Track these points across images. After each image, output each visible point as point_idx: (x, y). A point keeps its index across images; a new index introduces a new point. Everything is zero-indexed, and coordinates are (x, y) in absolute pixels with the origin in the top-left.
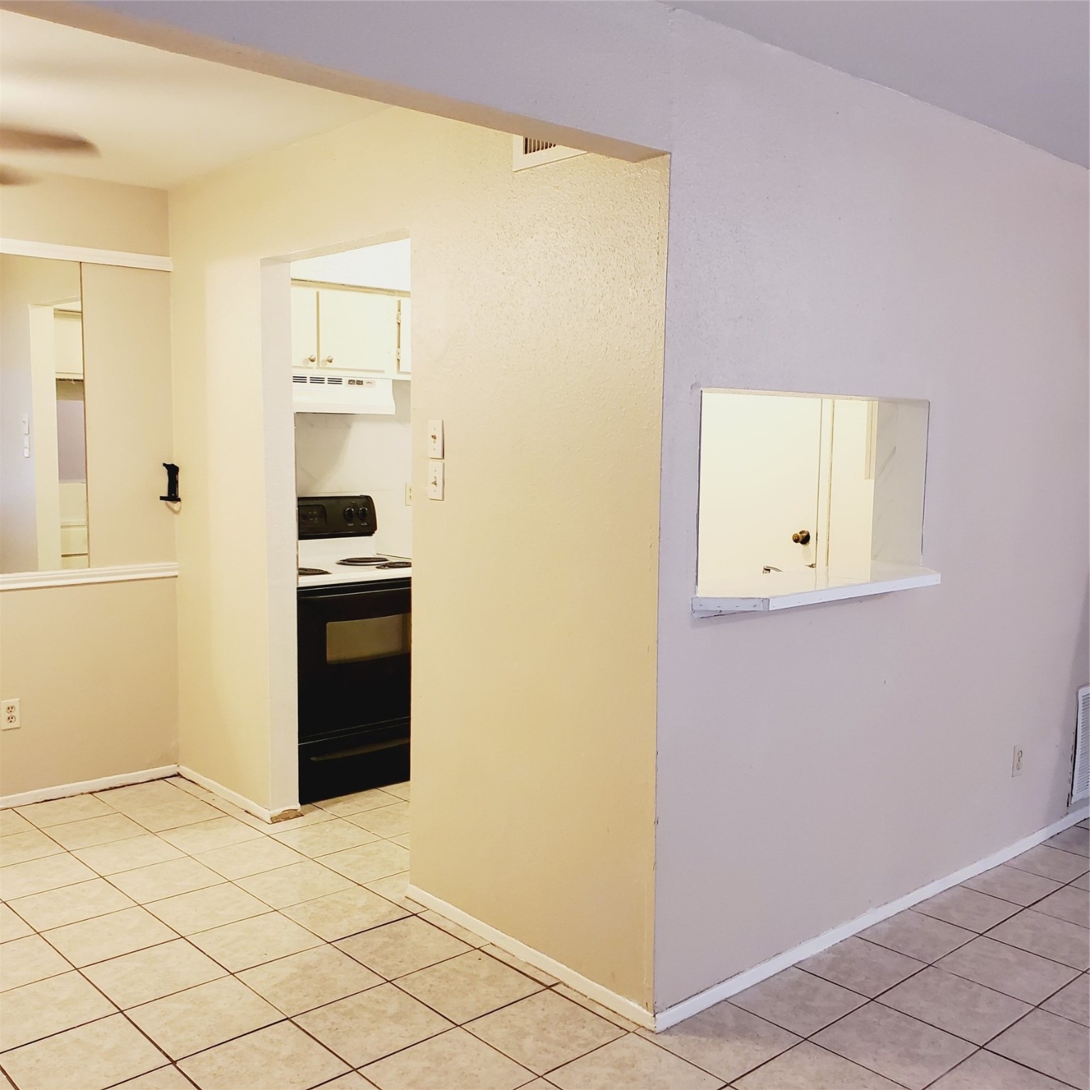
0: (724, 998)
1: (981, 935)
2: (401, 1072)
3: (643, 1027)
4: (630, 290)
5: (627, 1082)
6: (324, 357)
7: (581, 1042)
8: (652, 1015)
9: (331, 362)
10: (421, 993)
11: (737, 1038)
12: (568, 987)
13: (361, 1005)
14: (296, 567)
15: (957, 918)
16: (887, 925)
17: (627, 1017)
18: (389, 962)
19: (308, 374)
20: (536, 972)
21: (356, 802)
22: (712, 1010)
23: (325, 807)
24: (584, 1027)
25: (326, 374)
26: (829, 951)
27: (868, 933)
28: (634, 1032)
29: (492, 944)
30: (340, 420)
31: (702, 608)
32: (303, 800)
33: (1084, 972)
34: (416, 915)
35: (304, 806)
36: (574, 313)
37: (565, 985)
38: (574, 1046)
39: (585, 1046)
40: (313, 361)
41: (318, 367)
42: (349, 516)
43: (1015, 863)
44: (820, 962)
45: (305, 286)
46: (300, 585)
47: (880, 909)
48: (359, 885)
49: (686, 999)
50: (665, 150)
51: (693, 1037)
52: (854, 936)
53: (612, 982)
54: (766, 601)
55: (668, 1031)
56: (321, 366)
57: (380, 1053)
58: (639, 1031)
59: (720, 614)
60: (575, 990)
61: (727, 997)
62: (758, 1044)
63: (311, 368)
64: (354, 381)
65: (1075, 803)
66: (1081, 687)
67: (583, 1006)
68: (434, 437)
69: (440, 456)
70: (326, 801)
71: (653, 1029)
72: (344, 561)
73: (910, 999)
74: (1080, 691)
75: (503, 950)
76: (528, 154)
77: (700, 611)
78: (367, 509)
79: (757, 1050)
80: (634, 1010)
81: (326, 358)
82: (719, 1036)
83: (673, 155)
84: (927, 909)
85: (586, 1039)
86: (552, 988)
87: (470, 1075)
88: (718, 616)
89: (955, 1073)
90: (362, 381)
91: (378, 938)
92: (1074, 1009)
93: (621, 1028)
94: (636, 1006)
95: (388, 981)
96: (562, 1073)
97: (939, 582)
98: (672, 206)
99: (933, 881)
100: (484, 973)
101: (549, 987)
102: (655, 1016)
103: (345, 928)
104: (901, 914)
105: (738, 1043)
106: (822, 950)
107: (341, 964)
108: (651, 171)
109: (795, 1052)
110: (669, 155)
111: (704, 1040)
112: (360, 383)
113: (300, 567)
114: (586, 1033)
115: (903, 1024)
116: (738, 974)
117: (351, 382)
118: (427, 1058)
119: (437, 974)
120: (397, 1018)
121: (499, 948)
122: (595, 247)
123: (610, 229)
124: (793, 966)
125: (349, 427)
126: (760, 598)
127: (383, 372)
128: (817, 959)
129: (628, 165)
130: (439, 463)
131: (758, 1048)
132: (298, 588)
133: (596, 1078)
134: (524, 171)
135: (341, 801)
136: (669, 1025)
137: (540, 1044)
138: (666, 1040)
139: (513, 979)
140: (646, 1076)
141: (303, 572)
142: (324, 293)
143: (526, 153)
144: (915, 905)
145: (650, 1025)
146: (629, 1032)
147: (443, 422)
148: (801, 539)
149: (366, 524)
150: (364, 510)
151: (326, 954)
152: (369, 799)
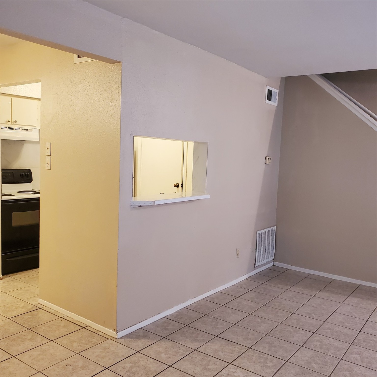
0: (141, 327)
1: (223, 306)
2: (30, 356)
3: (113, 337)
4: (110, 104)
5: (106, 353)
6: (13, 120)
7: (92, 343)
8: (116, 333)
9: (16, 122)
10: (40, 332)
11: (143, 339)
12: (90, 327)
13: (18, 337)
14: (1, 193)
15: (216, 301)
16: (195, 304)
17: (108, 335)
18: (30, 323)
19: (8, 126)
20: (80, 323)
21: (23, 274)
22: (136, 331)
23: (11, 276)
24: (94, 339)
25: (14, 126)
26: (176, 312)
27: (188, 307)
28: (110, 339)
29: (66, 316)
30: (20, 143)
31: (134, 204)
32: (3, 274)
33: (250, 314)
34: (41, 308)
35: (4, 276)
36: (93, 110)
37: (89, 327)
38: (90, 344)
39: (93, 344)
40: (9, 122)
41: (11, 124)
42: (22, 176)
43: (237, 285)
44: (172, 316)
45: (7, 96)
46: (2, 199)
47: (193, 299)
48: (22, 300)
49: (128, 328)
50: (120, 61)
51: (129, 339)
52: (184, 308)
53: (104, 324)
54: (154, 202)
55: (121, 338)
56: (12, 124)
57: (23, 351)
58: (112, 339)
59: (140, 206)
60: (93, 328)
61: (142, 327)
62: (149, 340)
63: (9, 124)
64: (24, 129)
65: (257, 267)
66: (257, 231)
67: (95, 332)
68: (48, 148)
69: (50, 155)
70: (12, 274)
71: (116, 338)
72: (20, 191)
73: (198, 325)
74: (257, 232)
75: (70, 317)
76: (79, 58)
77: (133, 205)
78: (29, 174)
79: (148, 342)
80: (110, 332)
81: (14, 121)
82: (137, 338)
83: (123, 63)
84: (208, 299)
85: (94, 342)
86: (85, 328)
87: (54, 355)
88: (140, 207)
89: (207, 344)
90: (27, 129)
91: (26, 316)
92: (245, 324)
93: (106, 338)
94: (111, 331)
95: (29, 329)
96: (85, 352)
97: (209, 197)
98: (122, 79)
99: (211, 290)
100: (62, 325)
101: (84, 328)
102: (117, 333)
103: (15, 313)
104: (200, 301)
105: (143, 340)
106: (174, 312)
107: (12, 325)
108: (116, 67)
109: (161, 341)
110: (121, 63)
111: (132, 340)
112: (27, 130)
113: (2, 193)
114: (95, 340)
115: (195, 331)
116: (145, 320)
117: (23, 129)
118: (40, 351)
119: (46, 326)
120: (30, 340)
121: (69, 317)
122: (99, 89)
123: (104, 84)
124: (164, 317)
125: (23, 145)
126: (152, 201)
127: (35, 126)
128: (171, 315)
129: (109, 65)
130: (49, 157)
131: (149, 341)
132: (1, 200)
133: (96, 353)
134: (78, 64)
135: (18, 274)
136: (122, 336)
137: (79, 344)
138: (120, 340)
139: (72, 326)
140: (112, 351)
141: (3, 195)
142: (14, 99)
143: (78, 58)
144: (205, 298)
145: (115, 336)
146: (109, 339)
147: (51, 143)
148: (176, 186)
149: (28, 179)
150: (28, 174)
151: (7, 322)
152: (28, 273)
